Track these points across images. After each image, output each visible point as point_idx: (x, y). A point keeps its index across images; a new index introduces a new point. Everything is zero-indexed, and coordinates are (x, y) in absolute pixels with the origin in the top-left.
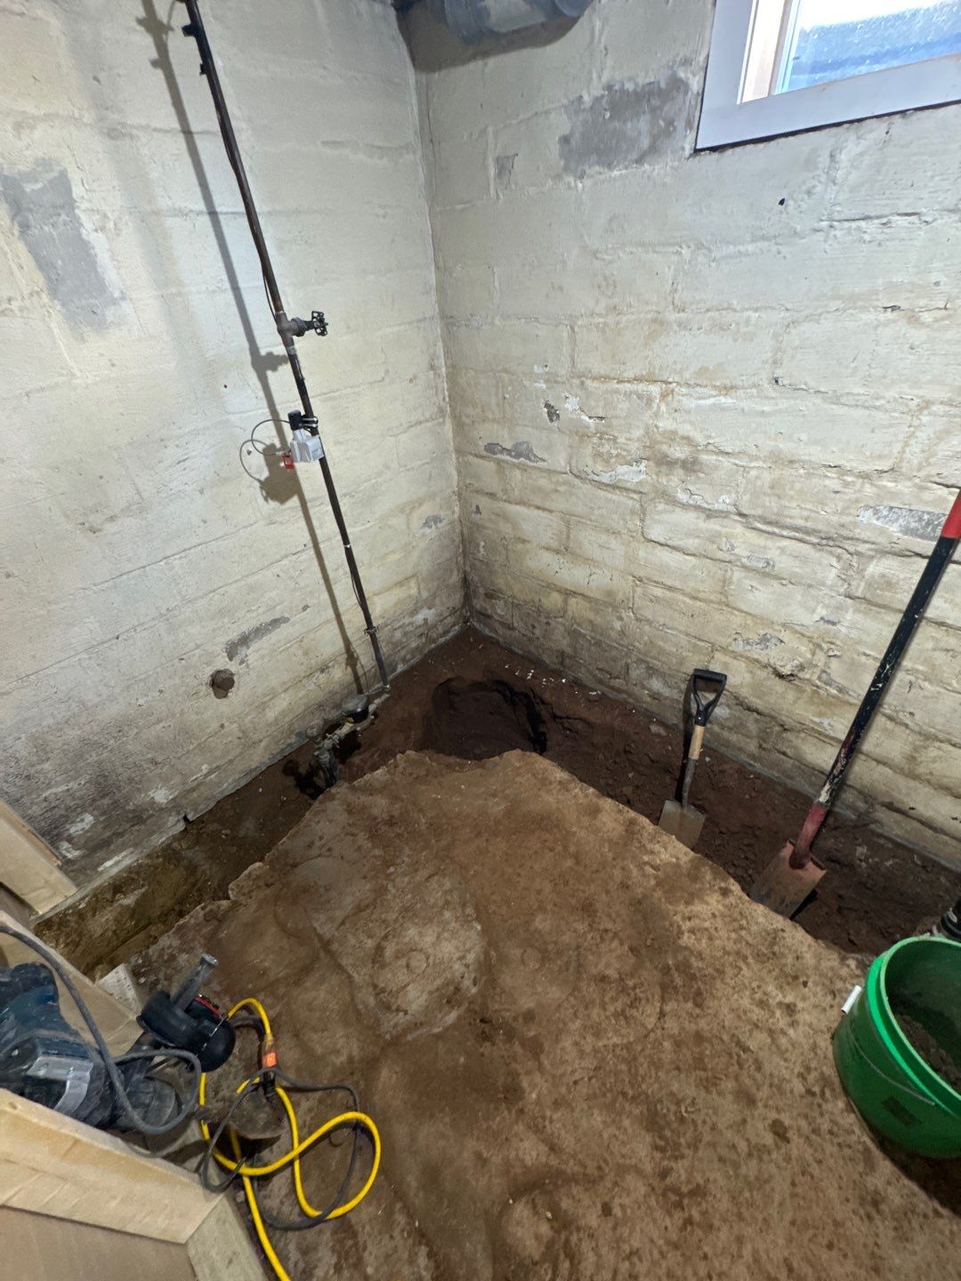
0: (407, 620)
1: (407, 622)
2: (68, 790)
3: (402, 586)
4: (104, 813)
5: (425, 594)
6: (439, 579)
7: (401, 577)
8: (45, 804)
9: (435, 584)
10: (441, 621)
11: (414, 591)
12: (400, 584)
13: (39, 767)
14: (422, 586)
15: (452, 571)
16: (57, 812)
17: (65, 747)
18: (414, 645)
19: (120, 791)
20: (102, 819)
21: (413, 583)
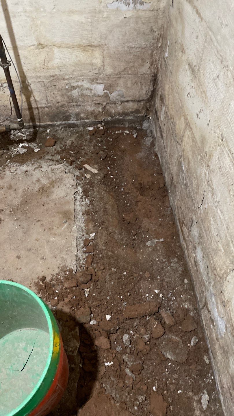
0: (86, 84)
1: (86, 86)
3: (85, 50)
5: (109, 70)
6: (128, 62)
7: (84, 42)
9: (123, 65)
10: (122, 102)
11: (98, 61)
12: (83, 48)
14: (107, 60)
15: (144, 61)
18: (89, 108)
21: (97, 54)
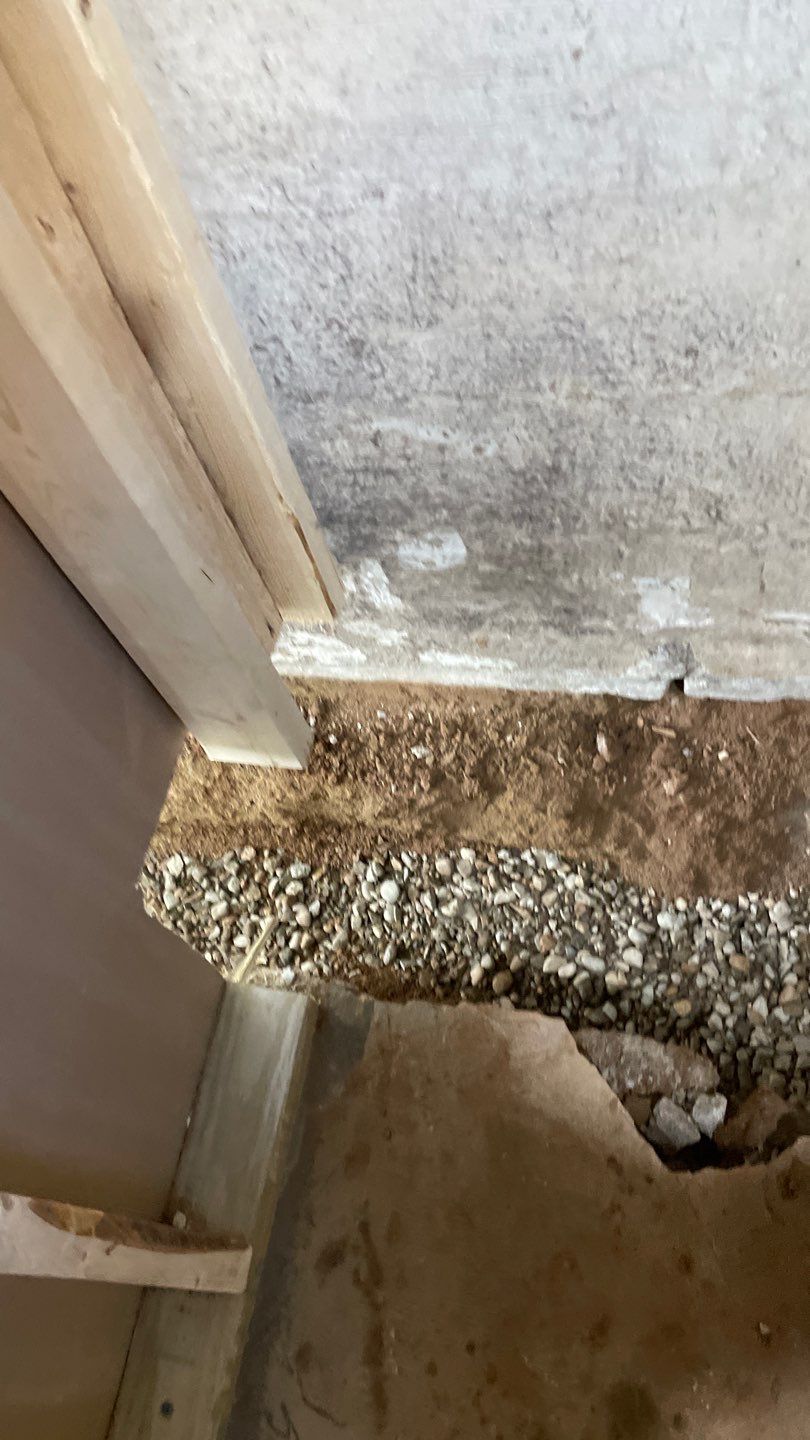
2: (442, 449)
4: (498, 560)
8: (369, 449)
13: (397, 334)
16: (391, 490)
17: (499, 311)
19: (568, 531)
20: (485, 567)
